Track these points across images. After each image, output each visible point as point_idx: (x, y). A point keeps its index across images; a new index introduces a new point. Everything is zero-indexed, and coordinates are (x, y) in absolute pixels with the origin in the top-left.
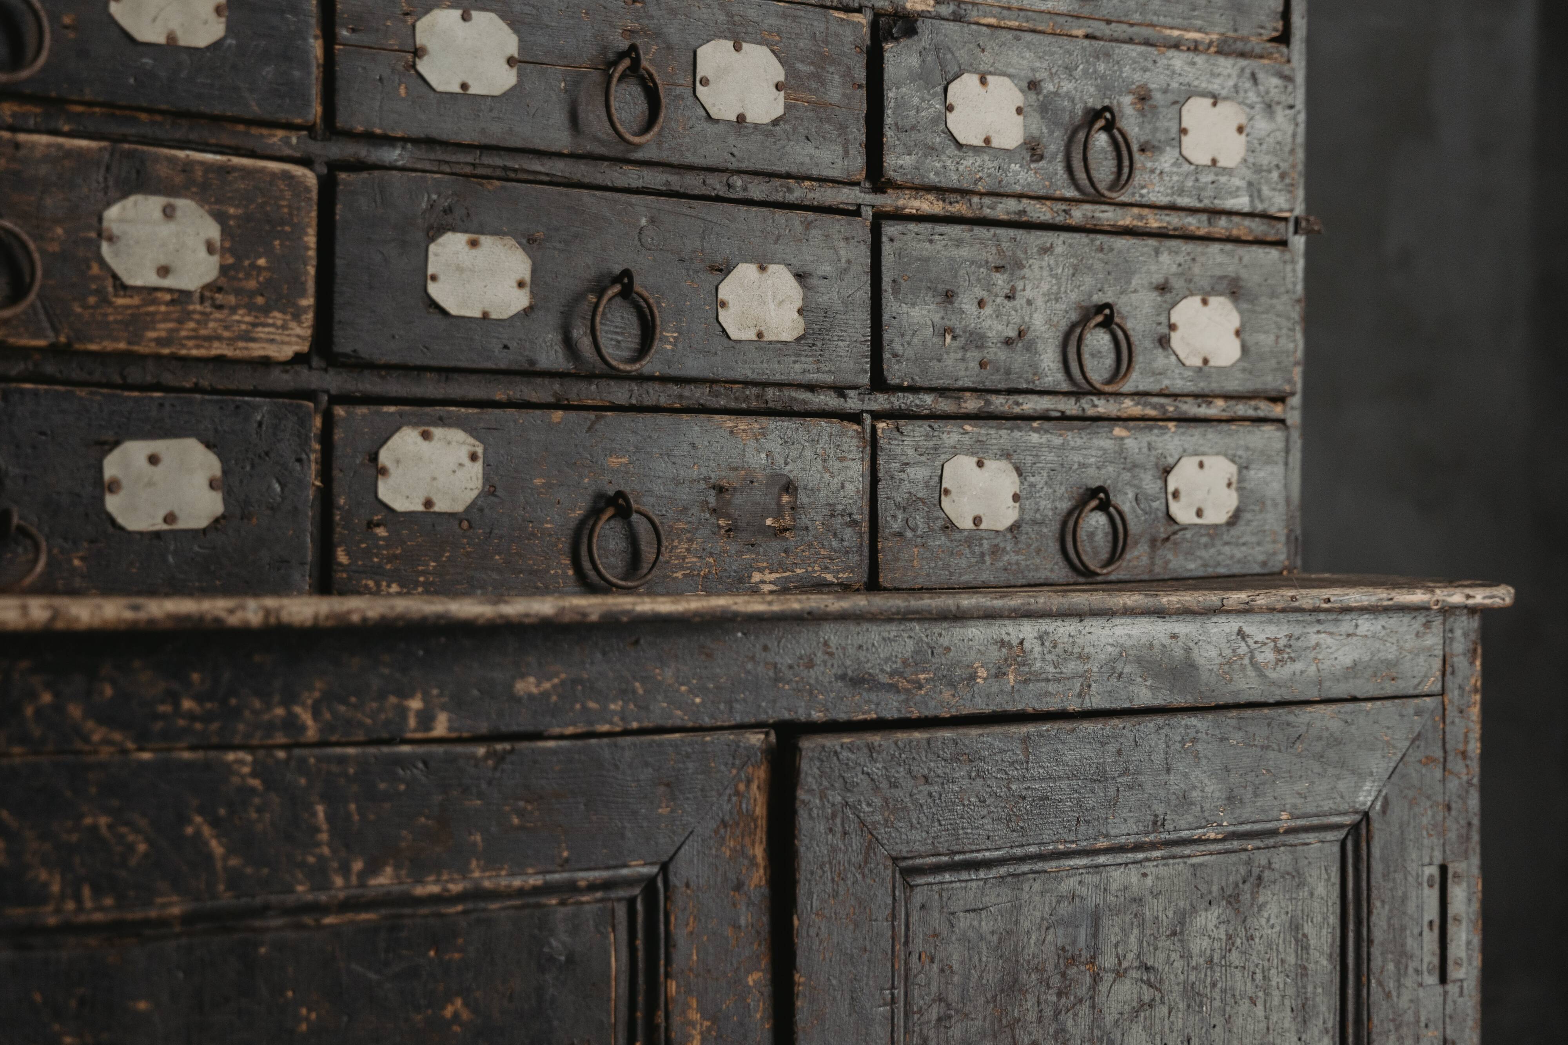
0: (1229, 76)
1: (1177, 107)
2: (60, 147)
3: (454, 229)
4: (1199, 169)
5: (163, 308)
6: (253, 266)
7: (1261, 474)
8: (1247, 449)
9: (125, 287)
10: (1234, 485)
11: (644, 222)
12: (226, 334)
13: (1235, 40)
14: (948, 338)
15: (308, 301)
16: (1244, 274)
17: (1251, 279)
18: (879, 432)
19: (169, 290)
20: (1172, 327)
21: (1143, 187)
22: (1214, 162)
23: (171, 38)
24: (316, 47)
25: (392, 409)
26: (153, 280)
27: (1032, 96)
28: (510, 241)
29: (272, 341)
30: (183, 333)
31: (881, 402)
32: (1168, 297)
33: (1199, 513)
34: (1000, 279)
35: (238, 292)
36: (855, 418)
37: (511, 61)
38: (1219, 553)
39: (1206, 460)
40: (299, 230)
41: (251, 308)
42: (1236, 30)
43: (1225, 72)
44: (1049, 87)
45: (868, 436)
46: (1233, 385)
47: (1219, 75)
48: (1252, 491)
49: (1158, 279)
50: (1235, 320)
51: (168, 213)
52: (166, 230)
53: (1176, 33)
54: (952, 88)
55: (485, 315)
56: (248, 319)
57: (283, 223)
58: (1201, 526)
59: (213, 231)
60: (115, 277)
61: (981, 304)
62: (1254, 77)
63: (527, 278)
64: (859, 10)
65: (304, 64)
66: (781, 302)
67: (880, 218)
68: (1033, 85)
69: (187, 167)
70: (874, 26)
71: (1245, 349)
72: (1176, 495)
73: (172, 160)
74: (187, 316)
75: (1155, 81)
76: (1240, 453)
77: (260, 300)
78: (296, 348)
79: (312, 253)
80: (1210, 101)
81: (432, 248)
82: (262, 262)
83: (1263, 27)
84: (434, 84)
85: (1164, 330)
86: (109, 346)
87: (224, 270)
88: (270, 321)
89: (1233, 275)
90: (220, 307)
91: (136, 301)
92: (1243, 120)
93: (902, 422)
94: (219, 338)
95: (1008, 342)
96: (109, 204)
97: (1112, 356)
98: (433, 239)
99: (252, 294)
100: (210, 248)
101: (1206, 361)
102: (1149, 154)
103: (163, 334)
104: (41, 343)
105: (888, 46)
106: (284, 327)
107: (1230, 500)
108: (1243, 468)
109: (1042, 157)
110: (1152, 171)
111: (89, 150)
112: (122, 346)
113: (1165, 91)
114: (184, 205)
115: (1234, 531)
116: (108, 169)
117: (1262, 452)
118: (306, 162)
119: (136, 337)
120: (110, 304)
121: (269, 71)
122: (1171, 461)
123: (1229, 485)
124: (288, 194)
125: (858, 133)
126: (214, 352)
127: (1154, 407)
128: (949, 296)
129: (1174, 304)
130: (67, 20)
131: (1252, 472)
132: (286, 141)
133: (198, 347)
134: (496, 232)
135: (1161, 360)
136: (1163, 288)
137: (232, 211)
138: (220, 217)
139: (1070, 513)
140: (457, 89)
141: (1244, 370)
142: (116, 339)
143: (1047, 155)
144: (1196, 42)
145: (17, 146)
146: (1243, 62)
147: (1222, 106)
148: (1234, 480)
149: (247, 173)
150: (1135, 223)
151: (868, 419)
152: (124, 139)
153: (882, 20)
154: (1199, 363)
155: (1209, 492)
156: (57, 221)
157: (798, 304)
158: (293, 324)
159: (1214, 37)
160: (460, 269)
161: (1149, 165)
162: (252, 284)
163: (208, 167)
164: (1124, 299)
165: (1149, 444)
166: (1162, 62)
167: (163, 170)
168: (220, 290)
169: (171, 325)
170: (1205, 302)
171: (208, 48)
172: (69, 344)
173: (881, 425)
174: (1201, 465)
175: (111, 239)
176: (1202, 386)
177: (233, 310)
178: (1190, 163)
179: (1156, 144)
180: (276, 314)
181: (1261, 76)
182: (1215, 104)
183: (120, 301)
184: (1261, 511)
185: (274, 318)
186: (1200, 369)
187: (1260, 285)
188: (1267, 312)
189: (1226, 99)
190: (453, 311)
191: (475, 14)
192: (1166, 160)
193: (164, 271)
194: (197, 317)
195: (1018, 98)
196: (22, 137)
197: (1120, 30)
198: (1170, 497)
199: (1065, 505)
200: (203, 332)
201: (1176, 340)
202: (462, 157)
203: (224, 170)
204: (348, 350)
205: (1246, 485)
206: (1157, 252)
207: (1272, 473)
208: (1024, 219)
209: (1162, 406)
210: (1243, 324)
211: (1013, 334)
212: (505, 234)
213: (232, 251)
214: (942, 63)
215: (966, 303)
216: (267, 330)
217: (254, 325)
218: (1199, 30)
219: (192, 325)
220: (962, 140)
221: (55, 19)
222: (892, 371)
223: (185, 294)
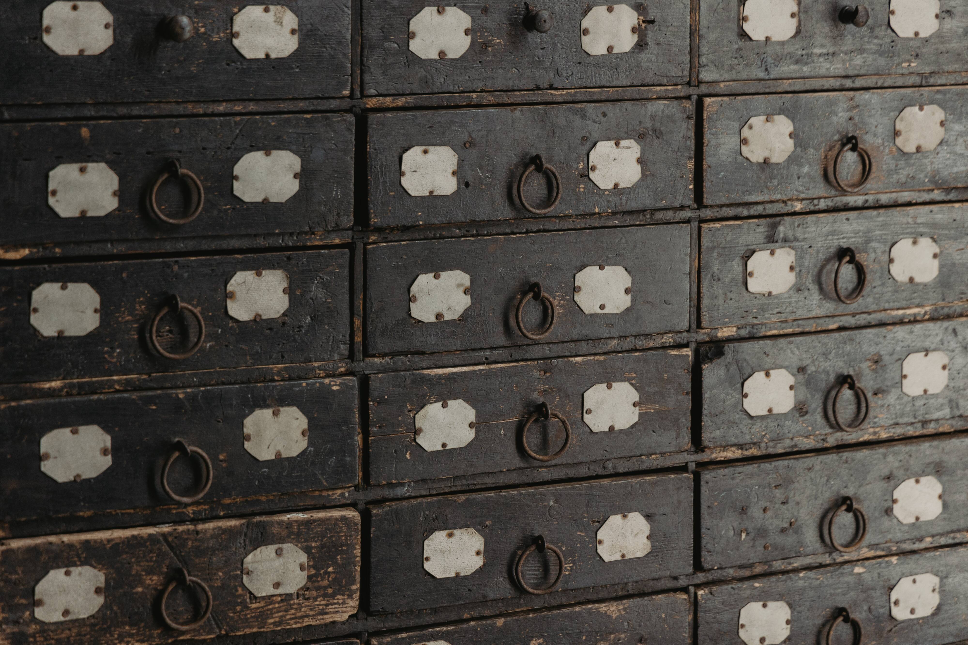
0: (937, 335)
1: (900, 362)
2: (220, 528)
3: (439, 529)
4: (914, 399)
5: (277, 605)
6: (326, 573)
7: (957, 580)
8: (947, 565)
9: (256, 598)
10: (937, 590)
11: (551, 503)
12: (311, 613)
13: (943, 308)
14: (744, 535)
15: (356, 586)
16: (945, 458)
17: (951, 460)
18: (699, 597)
19: (280, 595)
20: (895, 501)
21: (875, 417)
22: (925, 391)
23: (278, 454)
24: (359, 439)
25: (404, 635)
26: (271, 591)
27: (801, 377)
28: (472, 530)
29: (337, 612)
30: (288, 617)
31: (701, 577)
32: (892, 483)
33: (912, 611)
34: (779, 494)
35: (317, 589)
36: (685, 590)
37: (471, 425)
38: (926, 634)
39: (917, 577)
40: (351, 547)
41: (325, 596)
42: (944, 300)
43: (934, 333)
44: (811, 369)
45: (692, 599)
46: (938, 530)
47: (930, 335)
48: (949, 591)
49: (885, 472)
50: (938, 488)
51: (279, 553)
52: (278, 563)
53: (901, 312)
54: (746, 384)
55: (457, 574)
56: (323, 602)
57: (342, 546)
58: (914, 619)
59: (303, 558)
60: (251, 593)
61: (765, 510)
62: (955, 332)
63: (482, 549)
64: (686, 346)
65: (352, 453)
66: (636, 535)
67: (702, 465)
68: (802, 370)
69: (289, 524)
70: (697, 352)
71: (945, 506)
72: (896, 603)
73: (280, 523)
74: (290, 607)
75: (884, 349)
76: (942, 569)
77: (330, 591)
78: (350, 613)
79: (358, 559)
80: (924, 353)
81: (426, 542)
82: (330, 569)
83: (963, 294)
84: (426, 449)
85: (889, 503)
86: (248, 631)
87: (310, 578)
88: (336, 601)
89: (938, 460)
90: (308, 599)
91: (262, 604)
92: (946, 361)
93: (714, 589)
94: (307, 616)
95: (783, 531)
96: (247, 555)
97: (854, 526)
98: (427, 538)
99: (325, 588)
100: (302, 568)
101: (917, 519)
102: (880, 396)
103: (277, 619)
104: (212, 636)
105: (705, 367)
106: (343, 603)
107: (935, 600)
108: (943, 578)
109: (807, 413)
110: (883, 406)
111: (235, 527)
112: (255, 630)
113: (891, 355)
114: (288, 547)
115: (936, 619)
116: (246, 535)
117: (958, 566)
118: (353, 505)
119: (263, 624)
120: (248, 608)
121: (332, 461)
122: (893, 582)
123: (934, 590)
124: (344, 529)
125: (686, 421)
126: (305, 624)
127: (883, 550)
128: (744, 510)
129: (896, 487)
130: (221, 457)
131: (950, 580)
132: (342, 495)
133: (296, 623)
134: (464, 526)
135: (886, 522)
136: (889, 478)
137: (313, 544)
138: (307, 550)
139: (824, 625)
140: (439, 448)
141: (944, 519)
142: (252, 627)
143: (810, 411)
144: (915, 315)
145: (197, 532)
146: (946, 324)
147: (931, 355)
148: (937, 587)
149: (321, 521)
150: (871, 437)
151: (692, 589)
152: (255, 514)
153: (702, 349)
154: (913, 520)
155: (919, 597)
156: (219, 569)
157: (647, 533)
158: (349, 601)
159: (928, 309)
160: (442, 551)
161: (880, 402)
162: (326, 583)
163: (300, 523)
164: (862, 489)
165: (879, 574)
166: (890, 336)
167: (275, 530)
168: (307, 589)
169: (281, 614)
170: (917, 481)
171: (298, 456)
172: (227, 635)
173: (700, 592)
174: (914, 581)
175: (248, 573)
176: (916, 534)
177: (315, 599)
178: (908, 396)
179: (885, 388)
180: (339, 597)
181: (959, 329)
182: (926, 355)
183: (253, 606)
184: (956, 603)
185: (338, 599)
186: (914, 524)
187: (956, 463)
188: (961, 479)
189: (934, 350)
190: (438, 577)
191: (449, 402)
192: (891, 398)
193: (277, 585)
194: (295, 606)
195: (791, 380)
196: (200, 527)
197: (862, 319)
198: (892, 605)
199: (819, 621)
200: (299, 614)
201: (897, 510)
202: (442, 484)
203: (307, 523)
204: (379, 608)
205: (947, 588)
206: (885, 455)
207: (964, 578)
208: (796, 449)
209: (889, 548)
210: (944, 491)
211: (786, 525)
212: (468, 527)
213: (314, 567)
214: (740, 369)
215: (755, 512)
216: (333, 607)
217: (327, 605)
218: (918, 306)
219: (293, 611)
220: (753, 414)
221: (215, 459)
222: (707, 560)
223: (289, 596)
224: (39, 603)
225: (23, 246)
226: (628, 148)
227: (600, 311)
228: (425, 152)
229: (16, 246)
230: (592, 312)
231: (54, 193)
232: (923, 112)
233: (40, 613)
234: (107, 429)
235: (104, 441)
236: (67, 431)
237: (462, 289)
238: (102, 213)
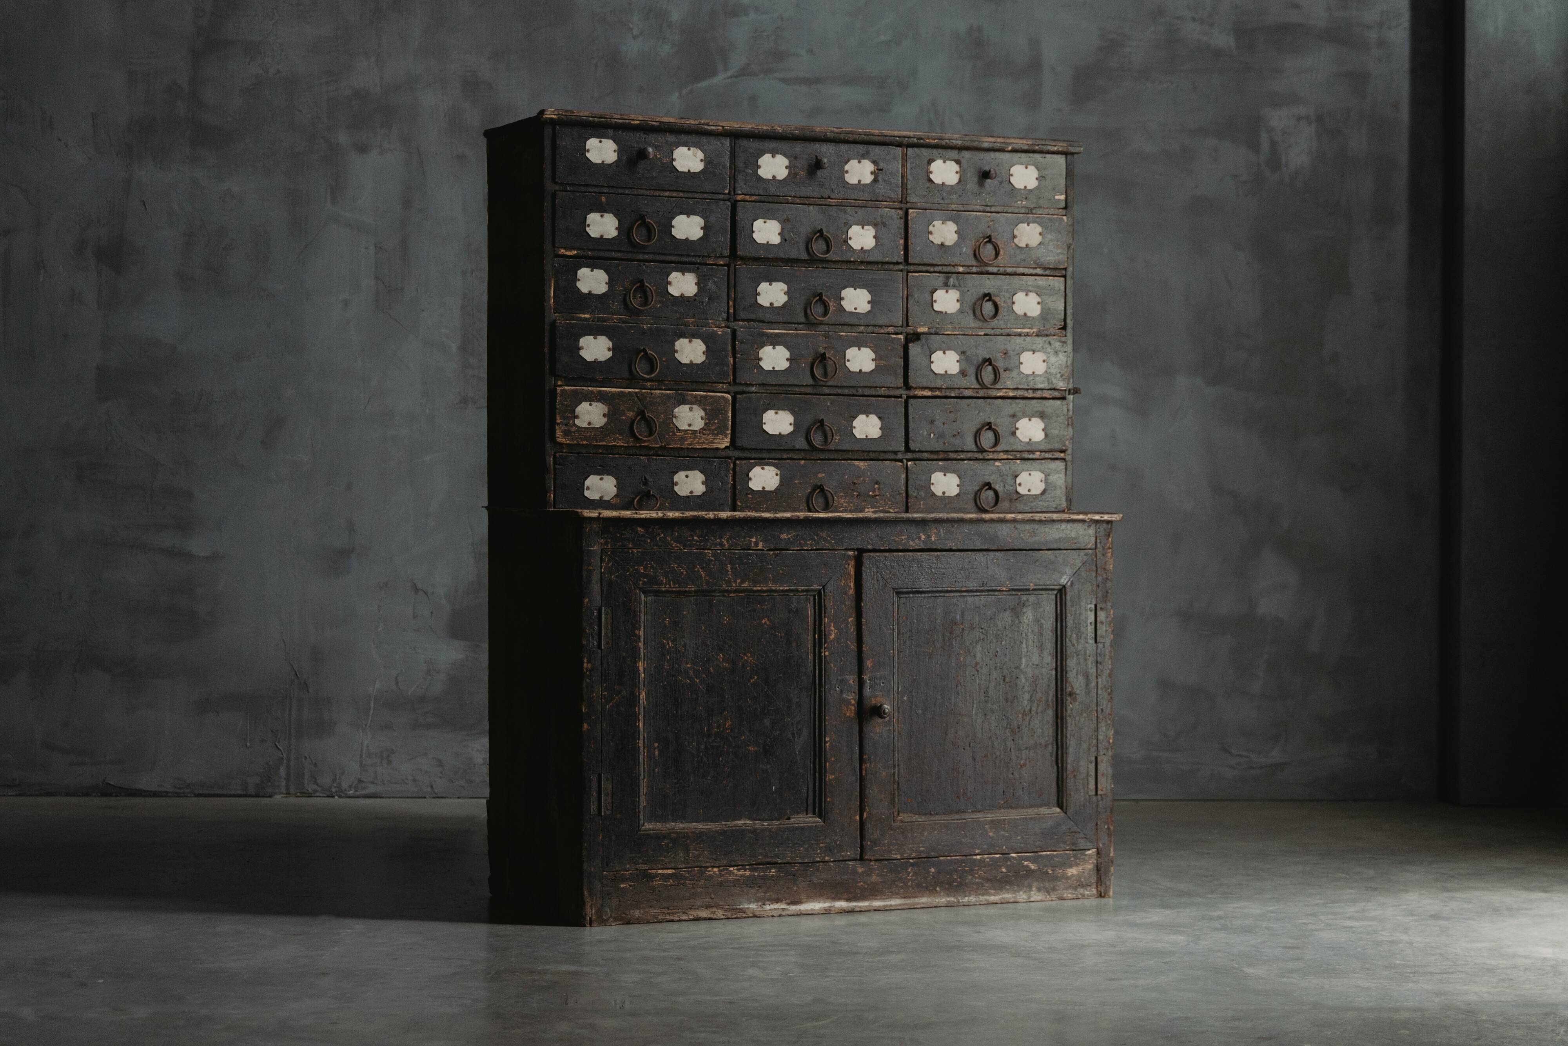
0: (1039, 343)
1: (1018, 356)
2: (663, 393)
3: (771, 409)
4: (1028, 376)
5: (689, 435)
6: (714, 423)
7: (1055, 477)
8: (1049, 469)
9: (679, 430)
10: (1043, 481)
11: (829, 404)
12: (706, 442)
13: (1043, 331)
14: (932, 435)
15: (729, 432)
16: (1046, 410)
17: (1049, 411)
18: (909, 465)
19: (691, 430)
20: (1017, 429)
21: (1005, 383)
22: (1033, 373)
23: (691, 362)
24: (731, 360)
25: (753, 461)
26: (687, 428)
27: (963, 357)
28: (787, 412)
29: (719, 443)
30: (695, 442)
31: (909, 455)
32: (1015, 419)
33: (1029, 491)
34: (952, 416)
35: (710, 430)
36: (901, 461)
37: (787, 360)
38: (1037, 504)
39: (1031, 472)
40: (727, 412)
41: (713, 434)
42: (1044, 327)
43: (1038, 342)
44: (968, 353)
45: (905, 466)
46: (1042, 448)
47: (1035, 343)
48: (1050, 483)
49: (1011, 412)
50: (1042, 426)
51: (691, 409)
52: (690, 414)
53: (1019, 330)
54: (932, 356)
55: (780, 433)
56: (712, 437)
57: (722, 411)
58: (1030, 495)
59: (703, 413)
60: (677, 427)
61: (944, 423)
62: (1050, 343)
63: (793, 422)
64: (901, 334)
65: (728, 366)
66: (873, 427)
67: (909, 397)
68: (963, 353)
69: (696, 396)
70: (906, 338)
71: (1046, 435)
72: (1020, 484)
73: (692, 395)
74: (696, 437)
75: (1009, 347)
76: (1047, 470)
77: (715, 432)
78: (726, 445)
79: (730, 418)
80: (1032, 352)
81: (764, 415)
82: (716, 421)
83: (1055, 325)
84: (764, 368)
85: (1013, 429)
86: (676, 446)
87: (706, 424)
88: (719, 438)
89: (1041, 410)
90: (705, 434)
91: (682, 434)
92: (1045, 358)
93: (917, 462)
94: (705, 443)
95: (954, 436)
96: (675, 408)
97: (994, 439)
98: (764, 413)
99: (713, 430)
100: (702, 418)
101: (1030, 440)
102: (1008, 372)
103: (689, 442)
104: (658, 446)
105: (910, 345)
106: (722, 439)
107: (1042, 486)
108: (1047, 476)
109: (966, 375)
110: (1009, 377)
111: (670, 393)
112: (679, 446)
113: (1014, 351)
114: (695, 407)
115: (1043, 497)
116: (675, 398)
117: (1055, 470)
118: (728, 392)
119: (682, 444)
120: (676, 435)
121: (717, 368)
122: (1017, 473)
123: (1041, 481)
124: (723, 402)
125: (901, 372)
126: (703, 447)
127: (1012, 455)
128: (932, 422)
129: (1018, 421)
130: (664, 359)
131: (1051, 477)
132: (723, 387)
133: (699, 445)
134: (783, 410)
135: (1012, 440)
136: (1014, 416)
137: (708, 408)
138: (704, 410)
139: (978, 490)
140: (772, 369)
141: (1046, 442)
142: (677, 444)
143: (968, 374)
144: (1027, 333)
145: (652, 394)
146: (1045, 338)
147: (1036, 354)
148: (1043, 479)
149: (712, 397)
150: (1004, 394)
151: (905, 461)
152: (679, 390)
153: (909, 336)
154: (1028, 440)
155: (1033, 483)
156: (662, 413)
157: (880, 426)
158: (725, 438)
159: (1035, 330)
160: (772, 421)
161: (1008, 375)
162: (714, 428)
163: (702, 396)
164: (998, 420)
165: (1010, 468)
166: (1013, 341)
167: (689, 398)
168: (705, 430)
169: (691, 440)
170: (1030, 420)
171: (701, 364)
172: (665, 446)
173: (909, 463)
174: (1030, 474)
175: (675, 417)
176: (1029, 448)
177: (708, 435)
178: (1024, 374)
179: (1009, 368)
180: (720, 436)
181: (1052, 342)
182: (1034, 353)
183: (678, 434)
184: (1055, 490)
186: (1028, 442)
187: (1052, 413)
188: (1055, 422)
189: (1038, 351)
190: (770, 433)
191: (776, 347)
192: (1014, 374)
193: (690, 425)
194: (698, 437)
195: (957, 357)
196: (653, 391)
197: (998, 332)
198: (1017, 485)
199: (977, 488)
200: (700, 441)
201: (1018, 433)
202: (773, 388)
203: (705, 397)
204: (740, 445)
205: (1049, 481)
206: (1011, 404)
207: (1059, 477)
208: (961, 395)
209: (1015, 455)
210: (1045, 426)
211: (956, 433)
212: (785, 410)
213: (708, 419)
214: (929, 348)
215: (939, 423)
216: (718, 440)
217: (714, 439)
218: (1029, 328)
219: (697, 440)
220: (936, 372)
221: (660, 359)
222: (913, 446)
223: (695, 431)
224: (577, 417)
225: (574, 249)
226: (868, 230)
227: (854, 311)
228: (765, 222)
229: (571, 249)
230: (850, 311)
231: (589, 225)
232: (1029, 227)
233: (577, 422)
234: (610, 339)
235: (609, 345)
236: (592, 337)
237: (783, 292)
238: (610, 237)
